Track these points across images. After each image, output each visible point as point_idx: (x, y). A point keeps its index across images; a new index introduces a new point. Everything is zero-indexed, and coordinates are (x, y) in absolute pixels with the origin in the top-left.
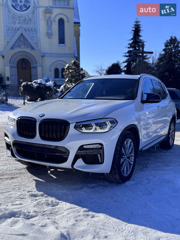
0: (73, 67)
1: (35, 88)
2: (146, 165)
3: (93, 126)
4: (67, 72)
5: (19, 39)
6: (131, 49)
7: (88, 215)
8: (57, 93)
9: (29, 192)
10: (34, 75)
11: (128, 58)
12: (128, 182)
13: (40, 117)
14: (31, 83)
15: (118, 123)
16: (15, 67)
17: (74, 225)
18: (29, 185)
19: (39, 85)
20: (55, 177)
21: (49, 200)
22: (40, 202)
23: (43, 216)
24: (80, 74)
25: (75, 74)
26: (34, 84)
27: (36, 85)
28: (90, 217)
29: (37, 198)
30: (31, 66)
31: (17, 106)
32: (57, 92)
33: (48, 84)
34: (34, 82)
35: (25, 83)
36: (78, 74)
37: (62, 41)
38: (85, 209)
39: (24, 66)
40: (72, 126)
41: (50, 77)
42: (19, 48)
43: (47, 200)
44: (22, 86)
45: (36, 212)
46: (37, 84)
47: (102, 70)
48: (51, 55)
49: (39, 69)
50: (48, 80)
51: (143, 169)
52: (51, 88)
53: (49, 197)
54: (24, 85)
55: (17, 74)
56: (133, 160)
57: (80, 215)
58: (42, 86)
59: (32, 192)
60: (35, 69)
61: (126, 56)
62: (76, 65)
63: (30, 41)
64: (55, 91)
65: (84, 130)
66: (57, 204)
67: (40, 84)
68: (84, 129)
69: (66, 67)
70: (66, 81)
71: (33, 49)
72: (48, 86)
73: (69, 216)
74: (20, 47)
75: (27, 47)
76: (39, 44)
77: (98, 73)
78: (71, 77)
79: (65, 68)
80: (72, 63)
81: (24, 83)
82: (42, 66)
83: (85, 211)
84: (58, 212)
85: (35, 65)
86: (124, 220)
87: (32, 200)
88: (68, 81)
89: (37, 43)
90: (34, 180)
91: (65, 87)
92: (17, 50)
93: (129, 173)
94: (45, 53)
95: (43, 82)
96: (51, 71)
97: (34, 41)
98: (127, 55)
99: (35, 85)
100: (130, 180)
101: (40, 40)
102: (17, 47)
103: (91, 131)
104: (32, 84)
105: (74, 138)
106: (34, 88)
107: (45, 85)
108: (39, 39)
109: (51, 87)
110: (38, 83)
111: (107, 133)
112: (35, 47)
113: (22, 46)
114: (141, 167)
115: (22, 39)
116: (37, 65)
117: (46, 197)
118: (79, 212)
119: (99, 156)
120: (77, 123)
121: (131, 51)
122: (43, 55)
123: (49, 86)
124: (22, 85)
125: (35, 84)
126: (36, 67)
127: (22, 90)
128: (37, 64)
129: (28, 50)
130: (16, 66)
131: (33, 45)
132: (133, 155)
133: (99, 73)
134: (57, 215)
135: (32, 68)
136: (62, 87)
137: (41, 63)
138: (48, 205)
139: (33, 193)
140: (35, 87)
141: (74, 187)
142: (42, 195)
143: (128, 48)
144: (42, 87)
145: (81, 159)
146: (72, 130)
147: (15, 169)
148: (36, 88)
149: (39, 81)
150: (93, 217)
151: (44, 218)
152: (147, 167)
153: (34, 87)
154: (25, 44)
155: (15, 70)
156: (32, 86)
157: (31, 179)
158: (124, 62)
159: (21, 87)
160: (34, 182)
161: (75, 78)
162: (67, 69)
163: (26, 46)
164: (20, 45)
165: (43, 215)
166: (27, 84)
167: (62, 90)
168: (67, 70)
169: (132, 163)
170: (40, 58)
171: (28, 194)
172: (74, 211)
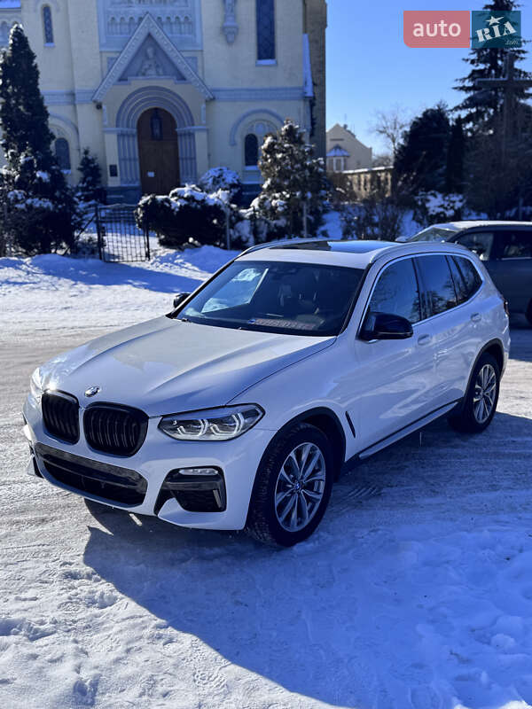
0: (286, 145)
1: (175, 213)
2: (380, 489)
3: (202, 426)
4: (269, 161)
5: (141, 51)
6: (481, 67)
7: (160, 637)
8: (239, 225)
9: (65, 564)
10: (186, 159)
11: (471, 93)
12: (302, 544)
13: (89, 396)
14: (165, 197)
15: (264, 413)
16: (133, 136)
17: (117, 661)
18: (74, 545)
19: (186, 203)
20: (139, 522)
21: (97, 591)
22: (77, 594)
23: (66, 634)
24: (305, 167)
25: (289, 167)
26: (173, 200)
27: (179, 204)
28: (163, 641)
29: (76, 583)
30: (177, 130)
31: (128, 264)
32: (240, 218)
33: (213, 200)
34: (174, 195)
35: (149, 197)
36: (298, 166)
37: (266, 49)
38: (159, 621)
39: (157, 131)
40: (153, 425)
41: (228, 169)
42: (141, 78)
43: (93, 592)
44: (139, 206)
45: (55, 622)
46: (182, 200)
47: (398, 127)
48: (235, 95)
49: (200, 139)
50: (219, 177)
51: (364, 502)
52: (223, 208)
53: (103, 581)
54: (145, 204)
55: (137, 156)
56: (322, 490)
57: (141, 637)
58: (194, 205)
59: (70, 564)
60: (188, 141)
61: (462, 88)
62: (294, 137)
63: (173, 55)
64: (233, 218)
65: (182, 434)
66: (113, 601)
67: (191, 199)
68: (184, 430)
69: (265, 146)
70: (265, 186)
71: (182, 78)
72: (211, 204)
73: (120, 636)
74: (144, 74)
75: (165, 74)
76: (199, 63)
77: (383, 135)
78: (279, 176)
79: (263, 147)
80: (283, 133)
81: (145, 199)
82: (208, 130)
83: (159, 627)
84: (103, 623)
85: (189, 128)
86: (226, 656)
87: (61, 587)
88: (269, 188)
89: (195, 58)
90: (90, 529)
91: (261, 205)
92: (137, 83)
93: (307, 522)
94: (218, 90)
95: (199, 195)
96: (233, 144)
97: (185, 54)
98: (468, 84)
99: (176, 203)
100: (311, 537)
101: (202, 51)
102: (137, 75)
103: (197, 436)
104: (167, 200)
105: (159, 453)
106: (173, 210)
107: (203, 200)
108: (200, 49)
109: (220, 206)
110: (183, 197)
111: (233, 441)
112: (186, 73)
113: (152, 72)
114: (366, 493)
115: (150, 51)
116: (195, 127)
117: (97, 580)
118: (144, 628)
119: (215, 492)
120: (164, 416)
121: (481, 72)
122: (212, 97)
123: (215, 205)
124: (141, 203)
125: (175, 198)
126: (191, 135)
127: (142, 218)
128: (193, 125)
129: (168, 83)
130: (135, 131)
131: (183, 67)
132: (323, 477)
133: (389, 136)
134: (97, 632)
135: (179, 138)
136: (255, 203)
137: (204, 122)
138: (91, 602)
139: (73, 569)
140: (177, 210)
141: (170, 554)
142: (89, 577)
143: (473, 62)
144: (196, 207)
145: (174, 499)
146: (153, 434)
147: (57, 494)
148: (177, 212)
149: (187, 190)
150: (171, 641)
151: (67, 638)
152: (379, 495)
153: (173, 208)
154: (158, 66)
155: (133, 144)
156: (168, 205)
157: (84, 526)
158: (457, 108)
159: (139, 209)
160: (88, 535)
161: (289, 178)
162: (267, 151)
163: (161, 71)
164: (146, 70)
165: (69, 631)
166: (154, 199)
167: (255, 214)
168: (268, 156)
169: (320, 497)
170: (203, 106)
171: (60, 570)
172: (134, 626)
